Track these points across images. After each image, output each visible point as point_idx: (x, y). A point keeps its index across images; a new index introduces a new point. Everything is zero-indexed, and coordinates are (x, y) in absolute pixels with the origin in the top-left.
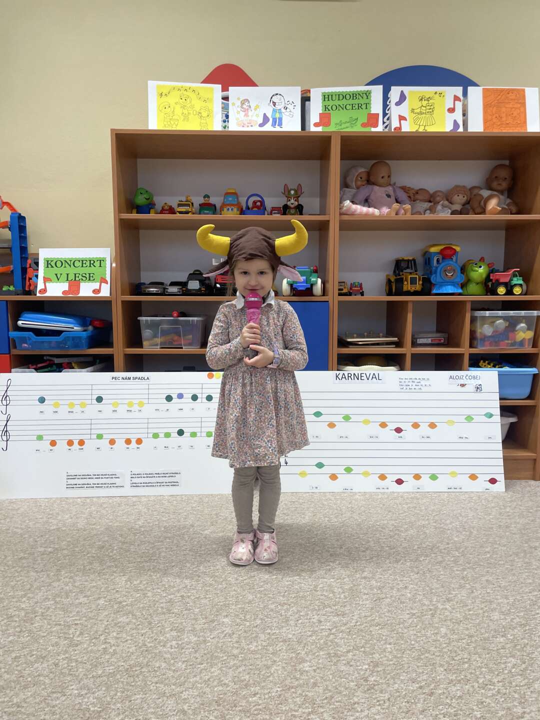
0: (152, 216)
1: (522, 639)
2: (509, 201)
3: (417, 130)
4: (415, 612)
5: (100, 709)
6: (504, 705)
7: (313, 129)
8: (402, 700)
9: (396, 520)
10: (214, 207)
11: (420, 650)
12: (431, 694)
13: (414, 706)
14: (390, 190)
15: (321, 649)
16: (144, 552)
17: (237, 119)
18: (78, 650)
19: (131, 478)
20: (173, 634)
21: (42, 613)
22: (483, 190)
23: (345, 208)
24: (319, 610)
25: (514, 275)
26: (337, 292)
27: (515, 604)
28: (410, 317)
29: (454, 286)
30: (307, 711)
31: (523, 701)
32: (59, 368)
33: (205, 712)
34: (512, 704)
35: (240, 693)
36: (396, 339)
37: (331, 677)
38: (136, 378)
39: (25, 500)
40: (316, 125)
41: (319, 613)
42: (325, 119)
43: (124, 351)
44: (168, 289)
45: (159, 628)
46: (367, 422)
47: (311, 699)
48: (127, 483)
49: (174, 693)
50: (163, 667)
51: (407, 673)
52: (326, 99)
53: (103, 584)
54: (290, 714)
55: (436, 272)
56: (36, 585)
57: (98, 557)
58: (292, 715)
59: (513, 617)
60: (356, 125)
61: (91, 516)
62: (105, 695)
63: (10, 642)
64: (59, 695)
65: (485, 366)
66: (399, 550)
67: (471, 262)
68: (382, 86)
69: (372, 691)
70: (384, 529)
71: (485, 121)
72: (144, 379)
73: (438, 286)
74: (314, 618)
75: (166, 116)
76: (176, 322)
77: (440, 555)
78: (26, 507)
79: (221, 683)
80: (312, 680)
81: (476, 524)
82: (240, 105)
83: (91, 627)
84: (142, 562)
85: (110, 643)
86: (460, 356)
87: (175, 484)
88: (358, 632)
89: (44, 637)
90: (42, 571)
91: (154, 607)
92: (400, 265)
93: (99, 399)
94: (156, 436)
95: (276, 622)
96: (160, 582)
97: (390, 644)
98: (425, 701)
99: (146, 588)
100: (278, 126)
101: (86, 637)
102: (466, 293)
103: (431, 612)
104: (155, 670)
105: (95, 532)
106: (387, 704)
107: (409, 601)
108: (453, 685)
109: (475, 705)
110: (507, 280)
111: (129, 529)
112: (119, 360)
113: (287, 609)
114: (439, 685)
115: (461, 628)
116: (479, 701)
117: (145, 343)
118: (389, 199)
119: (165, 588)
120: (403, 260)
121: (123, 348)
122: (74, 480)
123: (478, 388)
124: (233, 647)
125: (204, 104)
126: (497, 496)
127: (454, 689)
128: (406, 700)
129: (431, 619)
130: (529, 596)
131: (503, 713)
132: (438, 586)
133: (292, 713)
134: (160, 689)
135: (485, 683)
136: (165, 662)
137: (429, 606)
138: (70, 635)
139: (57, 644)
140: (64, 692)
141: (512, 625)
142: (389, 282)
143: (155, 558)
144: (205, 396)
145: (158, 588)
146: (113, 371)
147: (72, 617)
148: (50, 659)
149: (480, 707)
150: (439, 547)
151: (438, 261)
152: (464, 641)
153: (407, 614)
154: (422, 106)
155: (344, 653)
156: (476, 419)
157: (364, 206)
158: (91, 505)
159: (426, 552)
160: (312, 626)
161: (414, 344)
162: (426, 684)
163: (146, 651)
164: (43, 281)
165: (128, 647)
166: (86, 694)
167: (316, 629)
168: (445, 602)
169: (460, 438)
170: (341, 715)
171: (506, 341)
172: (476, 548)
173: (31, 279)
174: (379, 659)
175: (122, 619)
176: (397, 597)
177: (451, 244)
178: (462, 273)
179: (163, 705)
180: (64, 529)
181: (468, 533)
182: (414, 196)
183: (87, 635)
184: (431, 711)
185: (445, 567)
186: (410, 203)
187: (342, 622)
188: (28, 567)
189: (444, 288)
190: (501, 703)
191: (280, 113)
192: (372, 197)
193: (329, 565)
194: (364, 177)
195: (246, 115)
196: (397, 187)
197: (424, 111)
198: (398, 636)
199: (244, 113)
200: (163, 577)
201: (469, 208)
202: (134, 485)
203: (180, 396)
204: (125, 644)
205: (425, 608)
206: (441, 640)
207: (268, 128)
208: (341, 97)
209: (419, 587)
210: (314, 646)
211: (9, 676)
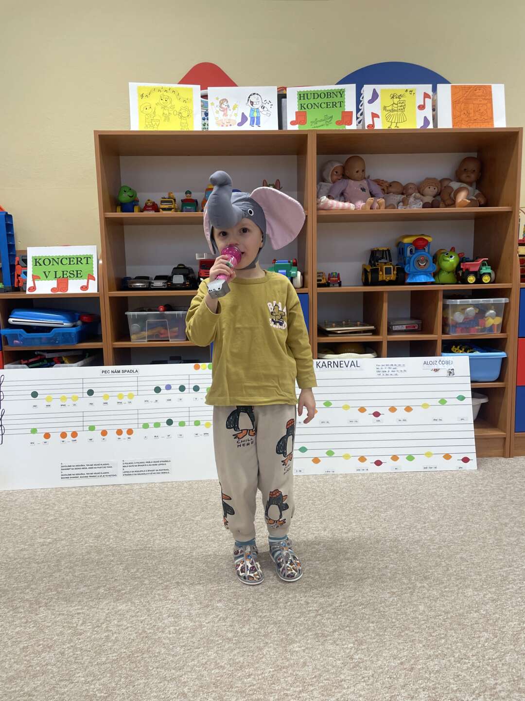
0: (136, 214)
1: (494, 614)
2: (477, 192)
3: (389, 127)
4: (395, 591)
5: (106, 695)
6: (478, 678)
7: (290, 127)
8: (385, 676)
9: (376, 501)
10: (195, 203)
11: (401, 627)
12: (412, 669)
13: (396, 682)
14: (364, 183)
15: (309, 630)
16: (139, 541)
17: (217, 118)
18: (83, 638)
19: (124, 467)
20: (170, 620)
21: (46, 603)
22: (453, 182)
23: (322, 204)
24: (306, 591)
25: (484, 265)
26: (315, 283)
27: (487, 580)
28: (385, 306)
29: (427, 275)
30: (298, 689)
31: (495, 673)
32: (50, 363)
33: (203, 694)
34: (485, 676)
35: (236, 675)
36: (372, 327)
37: (319, 656)
38: (125, 371)
39: (22, 491)
40: (293, 123)
41: (306, 595)
42: (301, 117)
43: (112, 345)
44: (153, 283)
45: (158, 615)
46: (346, 407)
47: (301, 678)
48: (120, 471)
49: (174, 677)
50: (162, 653)
51: (389, 650)
52: (302, 98)
53: (102, 573)
54: (282, 693)
55: (409, 263)
56: (38, 576)
57: (95, 546)
58: (284, 694)
59: (485, 593)
60: (331, 123)
61: (86, 505)
62: (110, 681)
63: (18, 633)
64: (67, 683)
65: (457, 351)
66: (379, 531)
67: (443, 251)
68: (355, 85)
69: (358, 668)
70: (365, 510)
71: (454, 117)
72: (133, 371)
73: (411, 276)
74: (301, 600)
75: (147, 117)
76: (162, 316)
77: (417, 535)
78: (23, 498)
79: (217, 666)
80: (302, 660)
81: (450, 502)
82: (218, 104)
83: (93, 616)
84: (138, 550)
85: (111, 631)
86: (433, 343)
87: (165, 472)
88: (343, 612)
89: (48, 627)
90: (43, 562)
91: (151, 594)
92: (375, 256)
93: (90, 393)
94: (146, 426)
95: (266, 605)
96: (156, 570)
97: (373, 622)
98: (405, 676)
99: (142, 575)
100: (256, 124)
101: (88, 627)
102: (438, 282)
103: (410, 591)
104: (155, 656)
105: (90, 522)
106: (371, 680)
107: (390, 580)
108: (432, 660)
109: (451, 679)
110: (476, 269)
111: (124, 518)
112: (108, 354)
113: (277, 592)
114: (419, 661)
115: (438, 605)
116: (455, 674)
117: (133, 337)
118: (364, 192)
119: (161, 575)
120: (378, 250)
121: (112, 340)
122: (68, 471)
123: (450, 373)
124: (227, 632)
125: (184, 104)
126: (470, 474)
127: (432, 663)
128: (388, 676)
129: (410, 597)
130: (500, 571)
131: (477, 685)
132: (415, 565)
133: (285, 692)
134: (161, 673)
135: (460, 657)
136: (165, 647)
137: (407, 584)
138: (73, 624)
139: (62, 633)
140: (72, 680)
141: (484, 601)
142: (365, 271)
143: (150, 546)
144: (192, 386)
145: (154, 576)
146: (103, 365)
147: (74, 606)
148: (56, 649)
149: (456, 680)
150: (416, 526)
151: (411, 251)
152: (440, 617)
153: (388, 593)
154: (394, 103)
155: (330, 632)
156: (449, 402)
157: (339, 201)
158: (86, 495)
159: (404, 532)
160: (300, 608)
161: (390, 331)
162: (406, 659)
163: (146, 637)
164: (32, 279)
165: (129, 634)
166: (92, 681)
167: (304, 610)
168: (422, 580)
169: (434, 420)
170: (330, 692)
171: (477, 327)
172: (450, 526)
173: (20, 276)
174: (363, 638)
175: (122, 606)
176: (378, 577)
177: (422, 235)
178: (433, 262)
179: (164, 689)
180: (60, 519)
181: (443, 512)
182: (387, 188)
183: (89, 624)
184: (411, 685)
185: (422, 546)
186: (383, 196)
187: (328, 603)
188: (29, 558)
189: (417, 277)
190: (475, 675)
191: (258, 112)
192: (348, 190)
193: (314, 548)
194: (340, 172)
195: (225, 115)
196: (371, 180)
197: (396, 109)
198: (380, 614)
199: (223, 113)
200: (159, 564)
201: (440, 199)
202: (126, 473)
203: (168, 387)
204: (126, 631)
205: (404, 586)
206: (420, 616)
207: (247, 127)
208: (316, 96)
209: (399, 566)
210: (302, 627)
211: (18, 666)
